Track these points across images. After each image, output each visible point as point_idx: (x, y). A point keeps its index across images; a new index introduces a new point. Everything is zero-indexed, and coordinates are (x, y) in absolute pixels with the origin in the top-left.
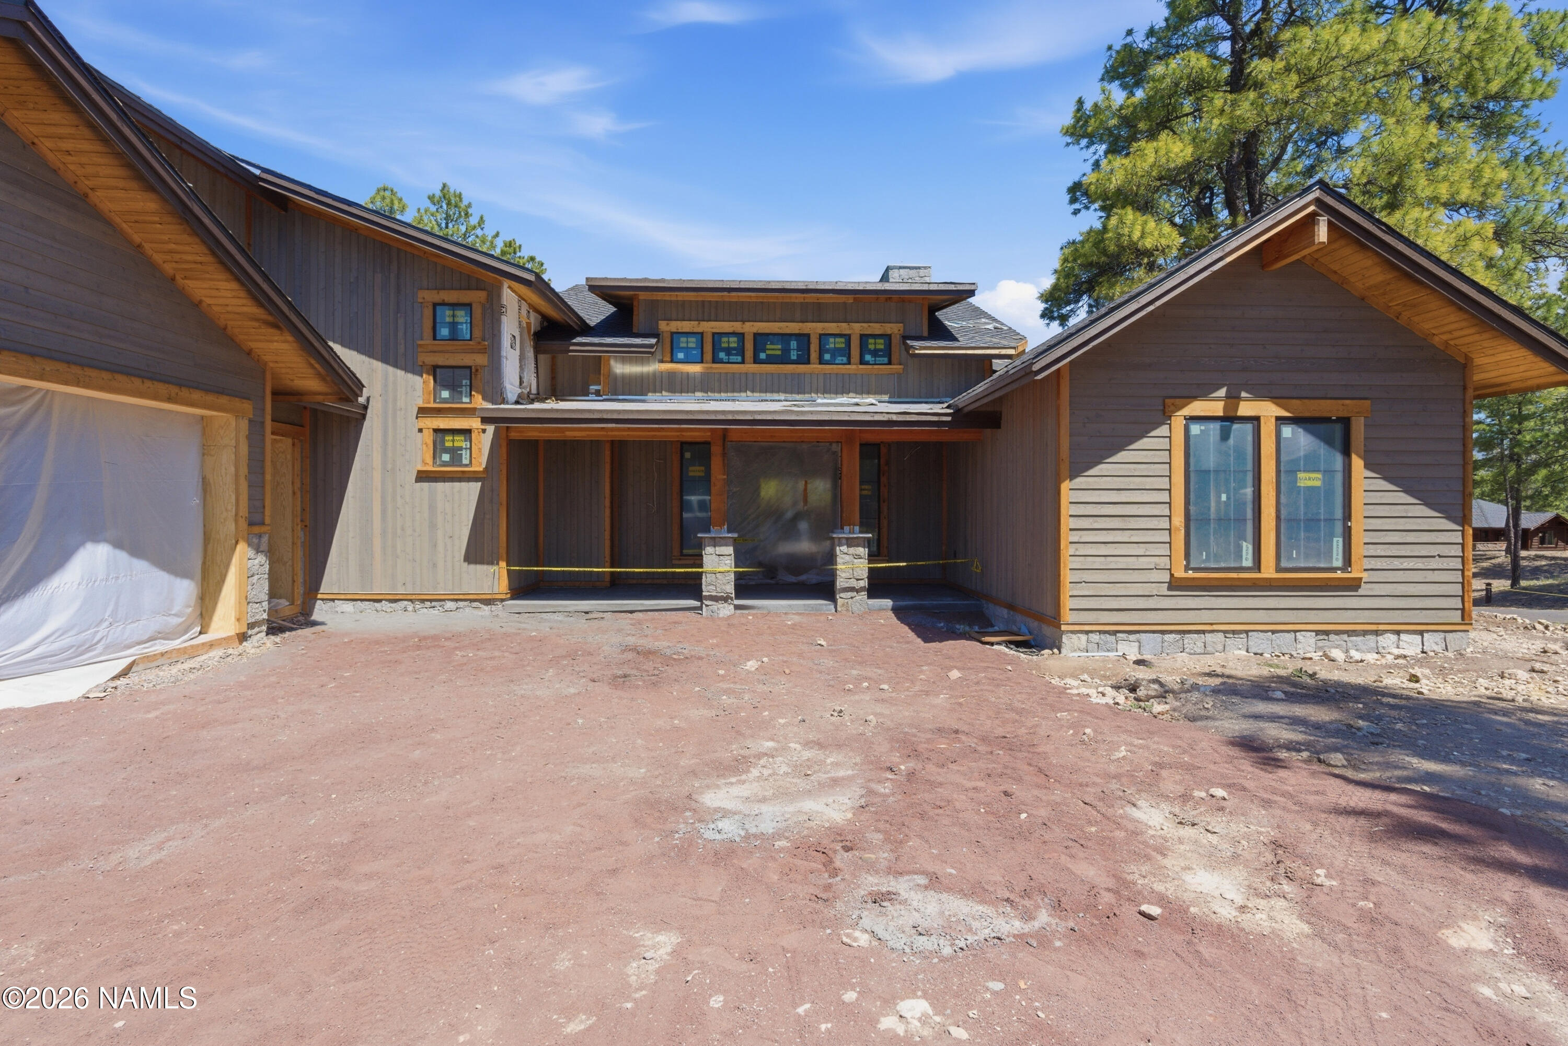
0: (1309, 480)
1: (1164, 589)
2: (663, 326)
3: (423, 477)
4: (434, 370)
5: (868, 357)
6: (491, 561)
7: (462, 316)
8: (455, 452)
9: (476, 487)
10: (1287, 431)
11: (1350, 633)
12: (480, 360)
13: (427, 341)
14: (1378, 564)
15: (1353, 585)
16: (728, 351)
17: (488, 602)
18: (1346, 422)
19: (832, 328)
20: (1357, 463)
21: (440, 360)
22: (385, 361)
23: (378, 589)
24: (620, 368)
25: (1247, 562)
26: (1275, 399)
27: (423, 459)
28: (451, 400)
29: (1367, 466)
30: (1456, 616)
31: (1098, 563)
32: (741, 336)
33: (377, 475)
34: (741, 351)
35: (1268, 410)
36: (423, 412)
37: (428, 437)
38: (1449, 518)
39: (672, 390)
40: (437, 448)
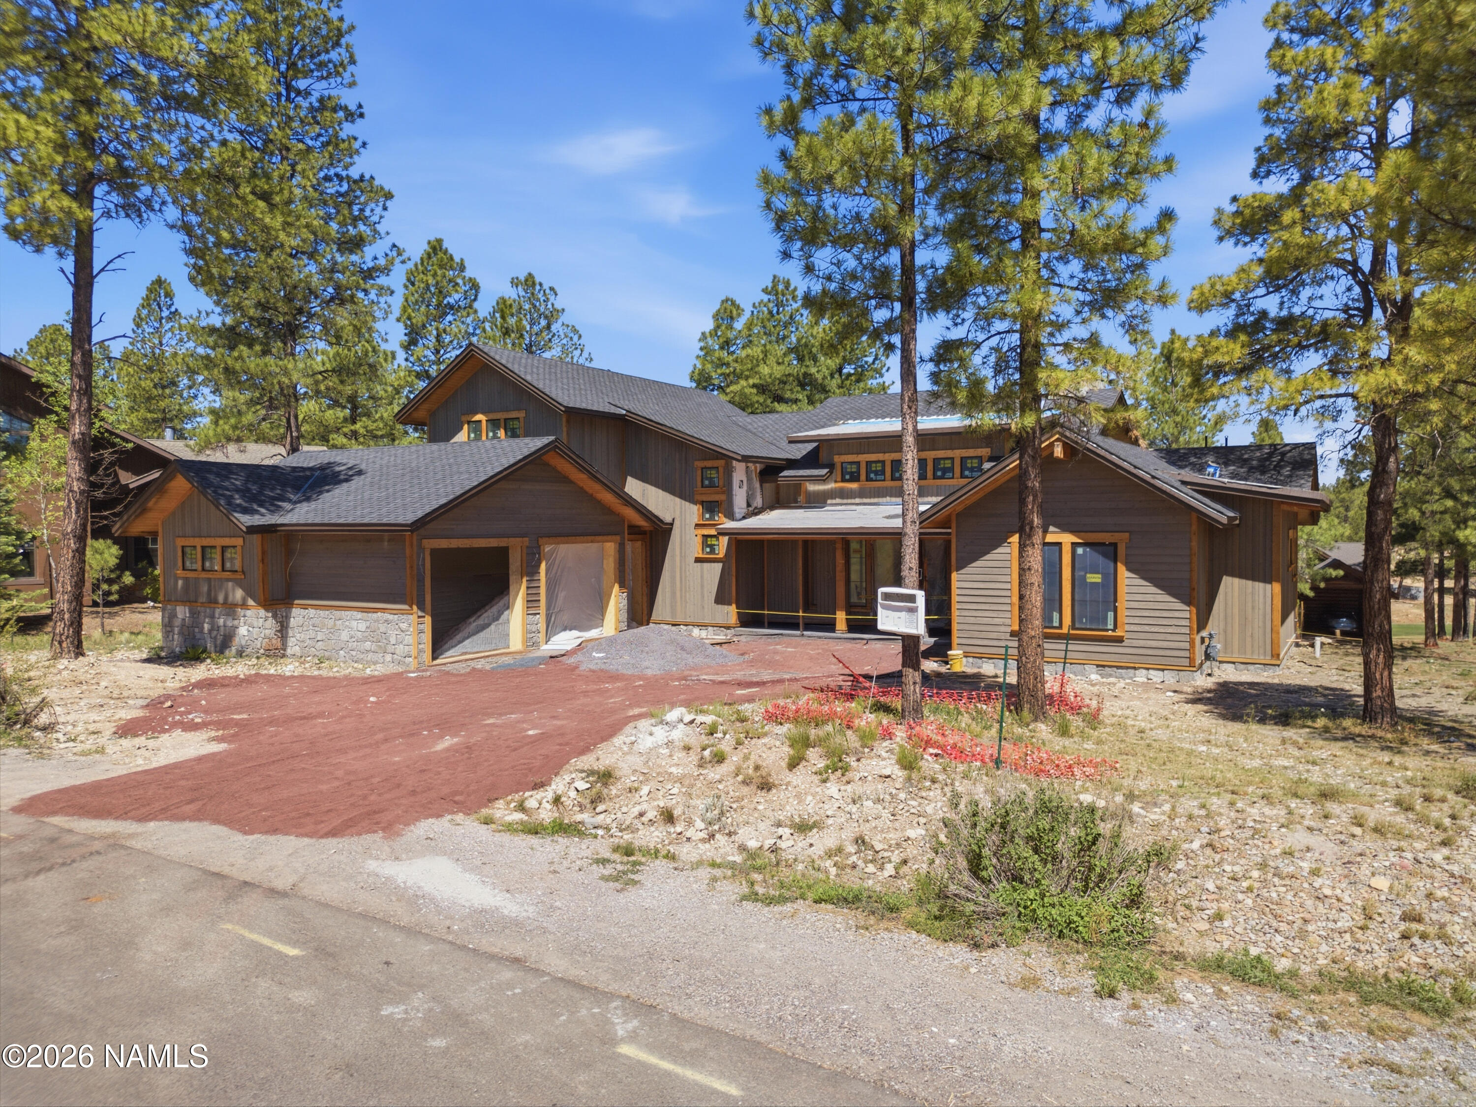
0: (1094, 578)
1: (1008, 636)
2: (837, 459)
3: (698, 560)
4: (702, 503)
5: (967, 473)
6: (729, 604)
7: (714, 474)
8: (712, 547)
9: (720, 565)
10: (1080, 551)
11: (1118, 667)
12: (722, 497)
13: (699, 488)
14: (1133, 628)
15: (1119, 640)
16: (876, 473)
17: (728, 628)
18: (1115, 545)
19: (941, 454)
20: (1121, 568)
21: (705, 498)
22: (681, 497)
23: (678, 620)
24: (812, 487)
25: (1056, 624)
26: (1072, 532)
27: (697, 550)
28: (711, 519)
29: (1129, 570)
30: (1186, 662)
31: (972, 620)
32: (883, 462)
33: (678, 559)
34: (883, 472)
35: (1067, 539)
36: (697, 526)
37: (699, 539)
38: (1183, 602)
39: (842, 497)
40: (705, 544)
